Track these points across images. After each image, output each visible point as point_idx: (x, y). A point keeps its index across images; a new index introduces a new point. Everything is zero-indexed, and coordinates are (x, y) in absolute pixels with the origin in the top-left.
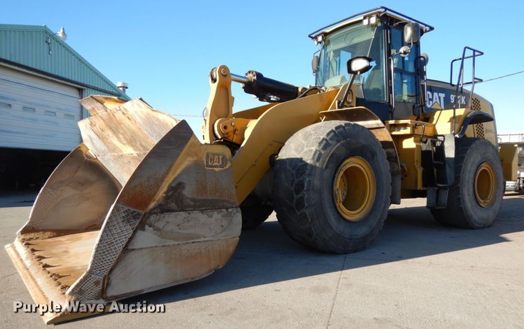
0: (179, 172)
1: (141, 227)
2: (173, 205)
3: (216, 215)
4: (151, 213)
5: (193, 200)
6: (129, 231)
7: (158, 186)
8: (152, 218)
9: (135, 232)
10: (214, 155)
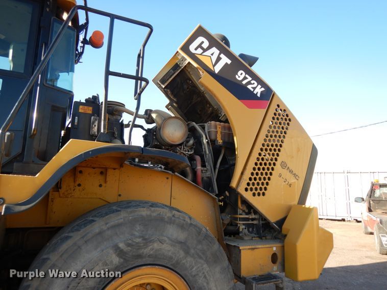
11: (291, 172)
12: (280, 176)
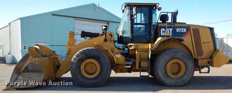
0: (27, 64)
1: (19, 75)
2: (26, 71)
3: (37, 74)
4: (21, 72)
5: (31, 70)
6: (17, 76)
7: (22, 67)
8: (21, 73)
9: (18, 76)
10: (36, 60)
11: (207, 43)
12: (204, 46)
